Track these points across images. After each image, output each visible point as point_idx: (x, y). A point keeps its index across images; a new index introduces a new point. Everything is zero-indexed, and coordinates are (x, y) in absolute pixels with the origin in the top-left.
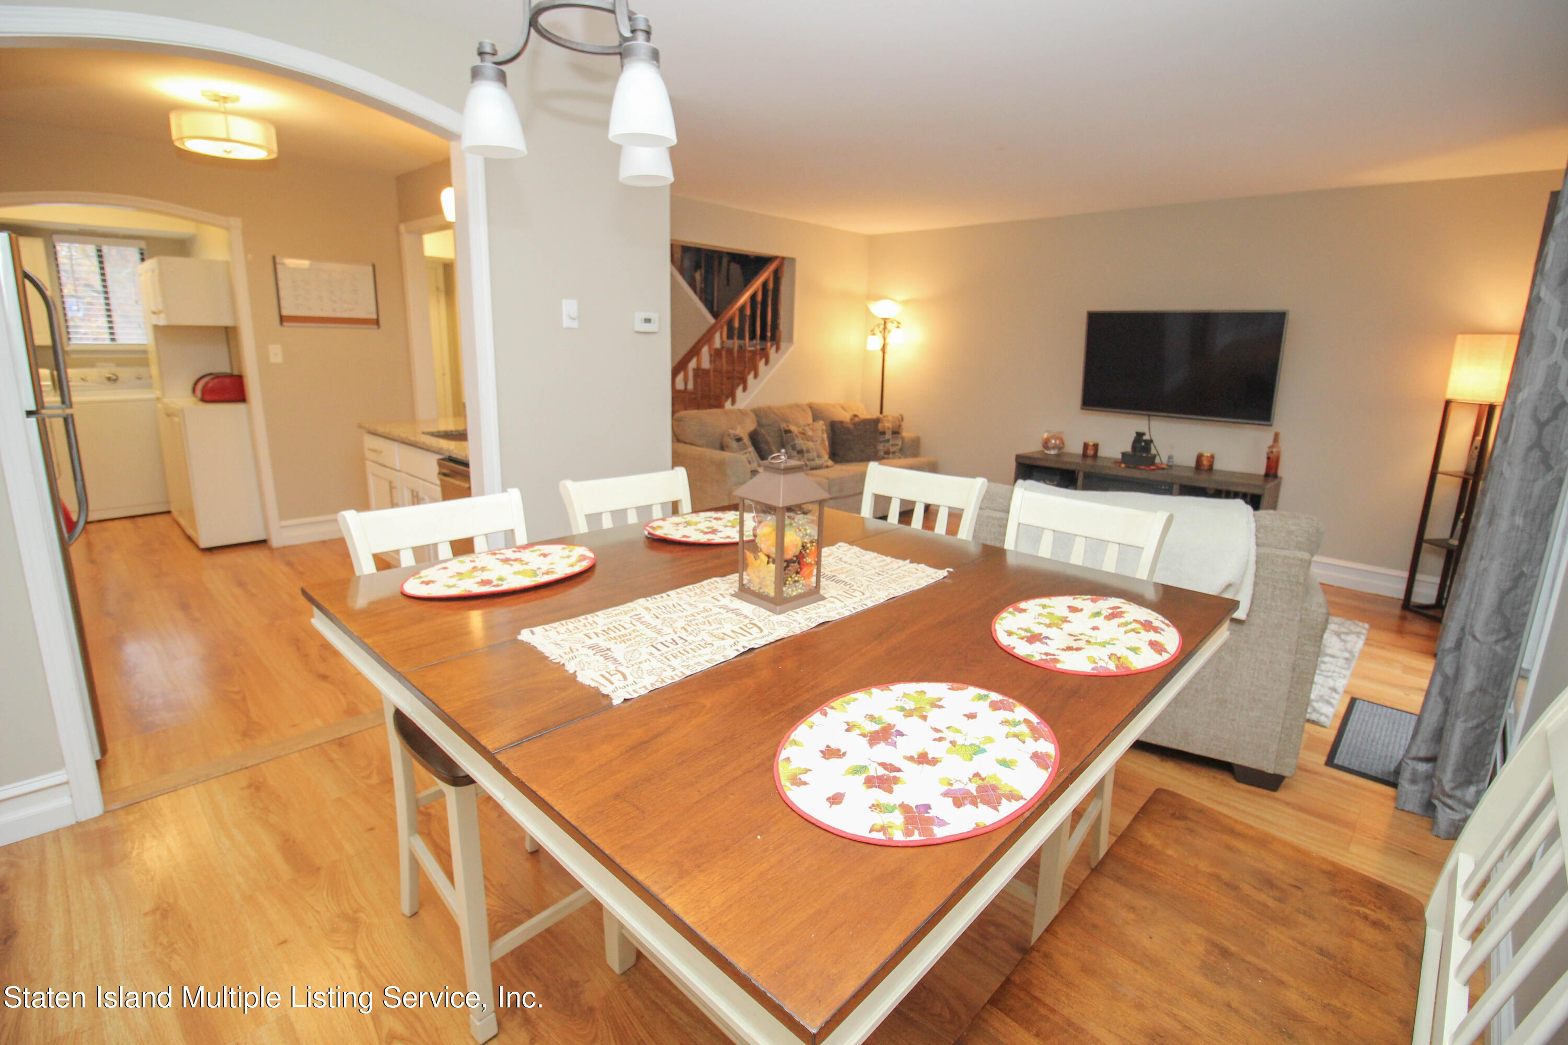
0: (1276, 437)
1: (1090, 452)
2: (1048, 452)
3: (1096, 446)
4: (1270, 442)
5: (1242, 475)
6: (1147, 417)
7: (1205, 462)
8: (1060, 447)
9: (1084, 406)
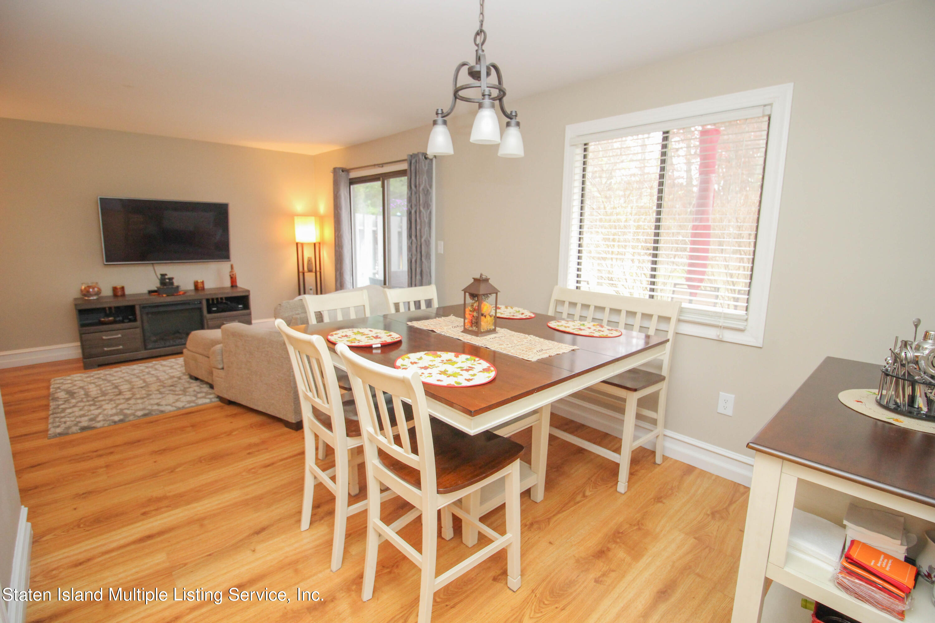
0: (232, 267)
1: (120, 293)
2: (92, 298)
3: (123, 288)
4: (229, 270)
5: (214, 289)
6: (151, 265)
7: (200, 285)
8: (98, 293)
9: (107, 261)
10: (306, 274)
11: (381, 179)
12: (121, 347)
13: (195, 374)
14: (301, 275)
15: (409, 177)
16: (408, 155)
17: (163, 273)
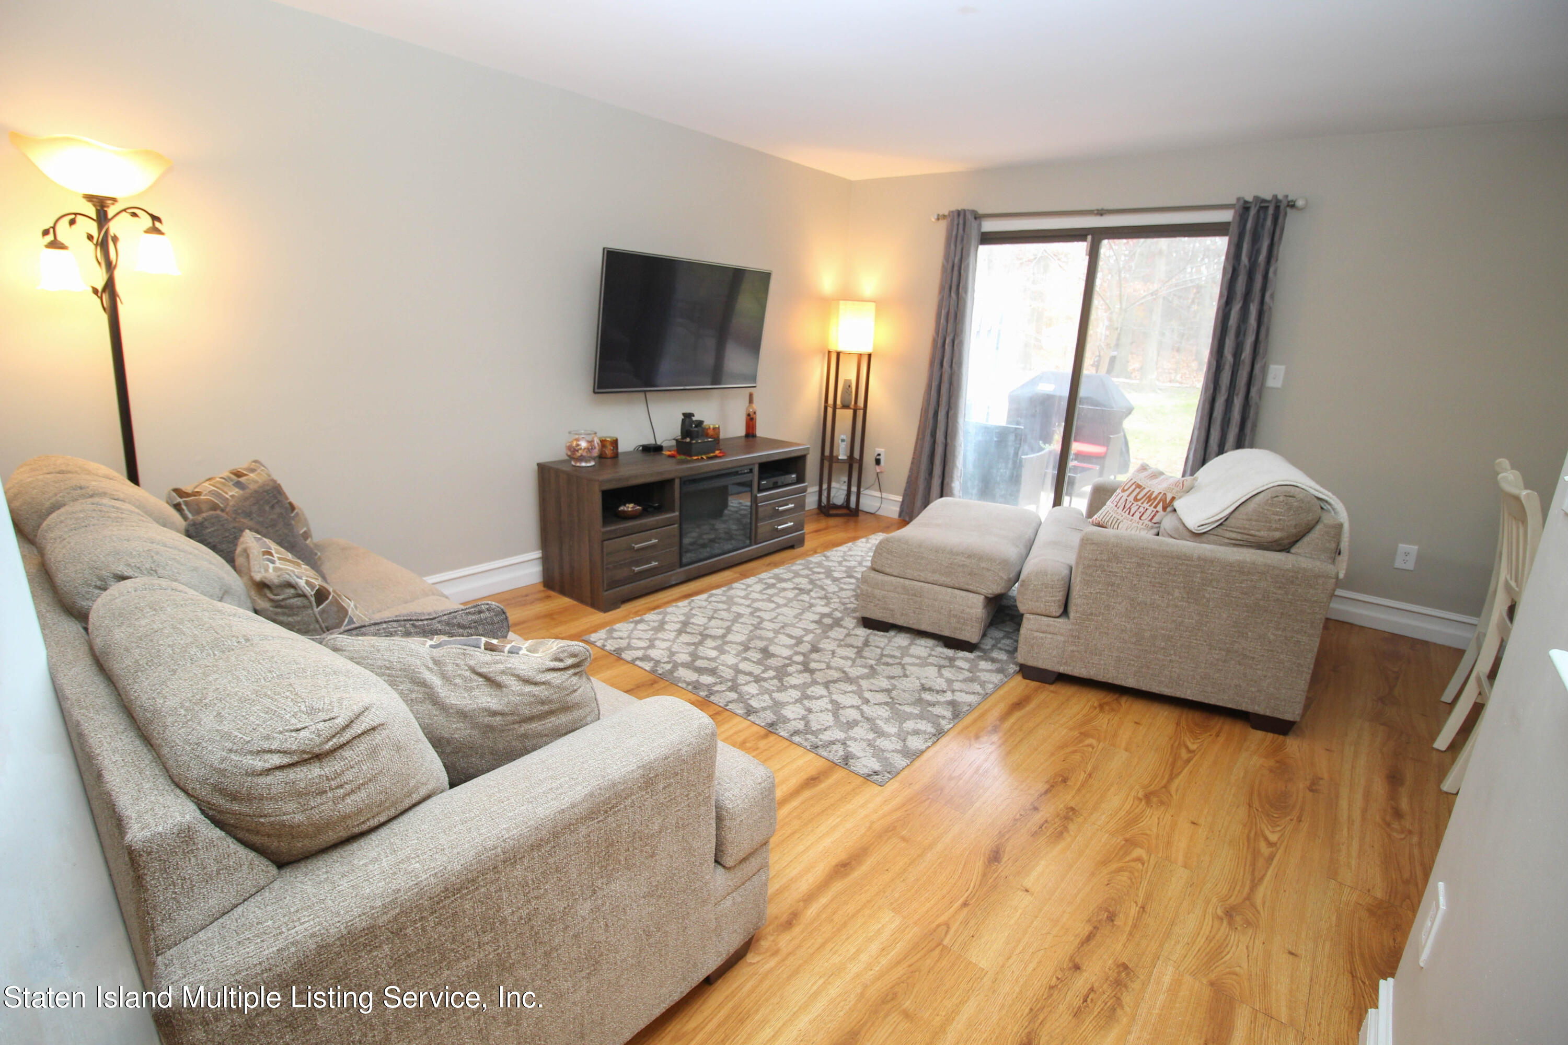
0: (751, 398)
1: (609, 452)
2: (584, 464)
3: (616, 442)
6: (642, 395)
9: (598, 388)
10: (838, 411)
11: (1089, 238)
12: (654, 564)
13: (877, 614)
14: (830, 410)
15: (1235, 239)
16: (1238, 199)
17: (688, 411)
